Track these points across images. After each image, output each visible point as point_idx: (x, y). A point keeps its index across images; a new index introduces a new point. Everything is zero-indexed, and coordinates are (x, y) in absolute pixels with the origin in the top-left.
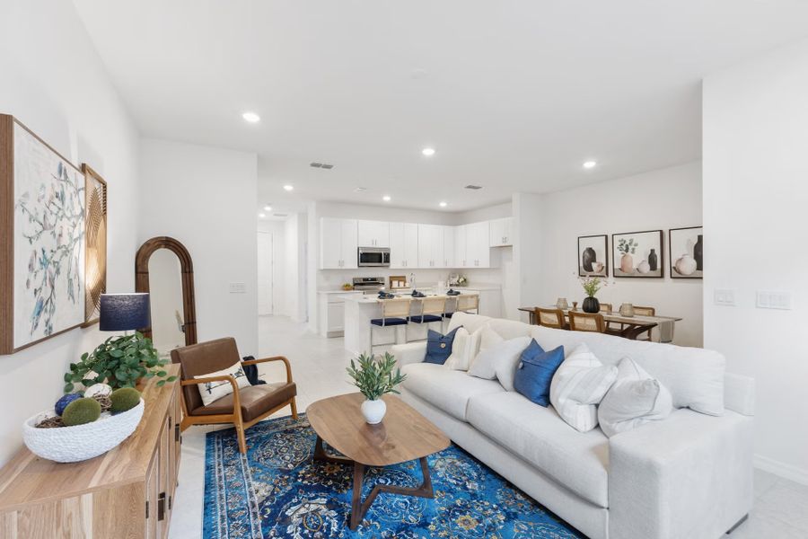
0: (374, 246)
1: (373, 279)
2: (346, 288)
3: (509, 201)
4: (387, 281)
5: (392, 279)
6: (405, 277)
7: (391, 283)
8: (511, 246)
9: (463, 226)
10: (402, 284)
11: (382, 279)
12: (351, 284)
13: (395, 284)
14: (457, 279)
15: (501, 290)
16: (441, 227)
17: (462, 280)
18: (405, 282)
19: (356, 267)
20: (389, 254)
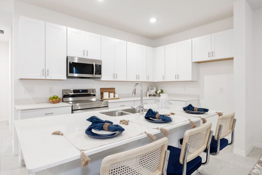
0: (85, 57)
1: (84, 91)
2: (54, 100)
3: (231, 15)
4: (98, 93)
5: (102, 91)
6: (114, 89)
7: (102, 94)
8: (232, 59)
9: (175, 44)
10: (112, 95)
11: (94, 90)
12: (61, 96)
13: (106, 95)
14: (155, 90)
15: (198, 100)
16: (145, 47)
17: (159, 91)
18: (115, 93)
19: (65, 78)
20: (100, 66)
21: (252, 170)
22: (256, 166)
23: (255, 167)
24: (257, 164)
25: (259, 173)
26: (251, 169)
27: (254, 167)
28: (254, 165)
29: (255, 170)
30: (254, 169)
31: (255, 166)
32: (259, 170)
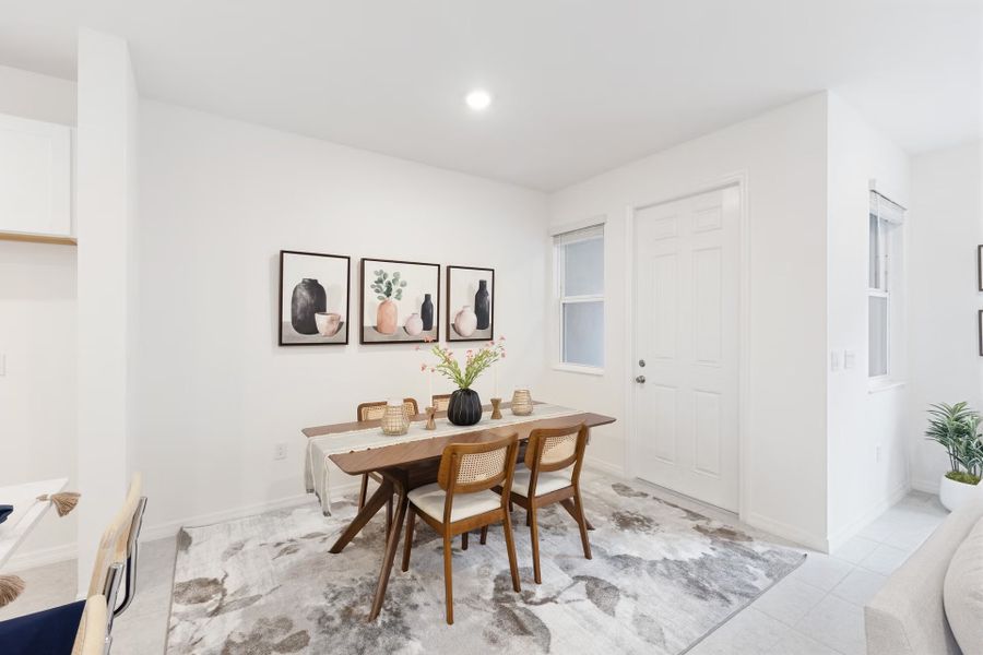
21: (167, 638)
22: (175, 614)
23: (172, 618)
24: (175, 605)
25: (190, 635)
26: (164, 638)
27: (169, 623)
28: (167, 611)
29: (178, 629)
30: (170, 630)
31: (169, 618)
32: (187, 623)
